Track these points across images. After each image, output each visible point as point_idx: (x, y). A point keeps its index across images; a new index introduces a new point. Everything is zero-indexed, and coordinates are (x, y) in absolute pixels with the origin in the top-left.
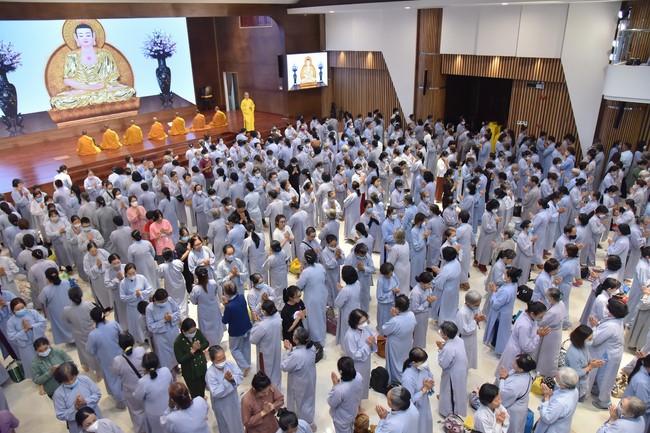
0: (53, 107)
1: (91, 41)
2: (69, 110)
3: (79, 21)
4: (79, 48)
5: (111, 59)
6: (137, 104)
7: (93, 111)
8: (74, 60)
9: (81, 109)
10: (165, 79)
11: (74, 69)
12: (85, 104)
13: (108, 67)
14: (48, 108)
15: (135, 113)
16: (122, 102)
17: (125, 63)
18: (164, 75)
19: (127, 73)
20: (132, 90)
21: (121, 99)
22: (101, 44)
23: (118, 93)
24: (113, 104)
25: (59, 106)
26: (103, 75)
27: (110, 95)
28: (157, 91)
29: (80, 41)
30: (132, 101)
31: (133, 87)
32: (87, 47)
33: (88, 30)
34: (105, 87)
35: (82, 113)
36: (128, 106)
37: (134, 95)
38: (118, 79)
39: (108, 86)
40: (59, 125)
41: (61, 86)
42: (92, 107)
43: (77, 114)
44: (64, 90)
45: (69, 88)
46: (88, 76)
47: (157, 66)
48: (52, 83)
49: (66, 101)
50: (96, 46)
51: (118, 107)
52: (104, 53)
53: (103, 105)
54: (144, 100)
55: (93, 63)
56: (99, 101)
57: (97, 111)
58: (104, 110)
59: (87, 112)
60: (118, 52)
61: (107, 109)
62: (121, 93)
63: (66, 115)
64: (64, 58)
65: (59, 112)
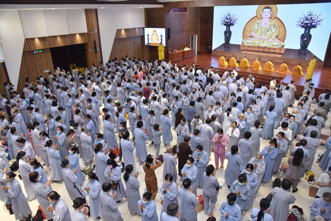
0: (243, 43)
1: (269, 15)
2: (249, 46)
3: (266, 6)
4: (262, 18)
5: (276, 25)
6: (283, 52)
7: (259, 50)
8: (258, 24)
9: (254, 47)
10: (306, 41)
11: (256, 28)
12: (256, 45)
13: (273, 29)
14: (240, 43)
15: (280, 56)
16: (275, 49)
17: (283, 28)
18: (306, 39)
19: (283, 34)
20: (282, 43)
21: (274, 47)
22: (273, 17)
23: (274, 44)
24: (270, 48)
25: (245, 44)
26: (269, 33)
27: (270, 44)
28: (298, 47)
29: (263, 15)
30: (281, 49)
31: (284, 42)
32: (266, 18)
33: (269, 10)
34: (268, 39)
35: (253, 49)
36: (277, 51)
37: (283, 46)
38: (277, 37)
39: (270, 39)
40: (242, 52)
41: (248, 35)
42: (259, 47)
43: (251, 49)
44: (249, 37)
45: (252, 37)
46: (262, 32)
47: (303, 32)
48: (245, 33)
49: (249, 42)
50: (271, 18)
51: (272, 51)
52: (274, 22)
53: (265, 48)
54: (288, 50)
55: (267, 26)
56: (263, 45)
57: (261, 50)
58: (264, 50)
59: (256, 49)
60: (282, 22)
61: (266, 50)
62: (276, 44)
63: (246, 48)
64: (254, 22)
65: (244, 46)
